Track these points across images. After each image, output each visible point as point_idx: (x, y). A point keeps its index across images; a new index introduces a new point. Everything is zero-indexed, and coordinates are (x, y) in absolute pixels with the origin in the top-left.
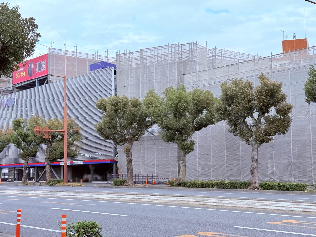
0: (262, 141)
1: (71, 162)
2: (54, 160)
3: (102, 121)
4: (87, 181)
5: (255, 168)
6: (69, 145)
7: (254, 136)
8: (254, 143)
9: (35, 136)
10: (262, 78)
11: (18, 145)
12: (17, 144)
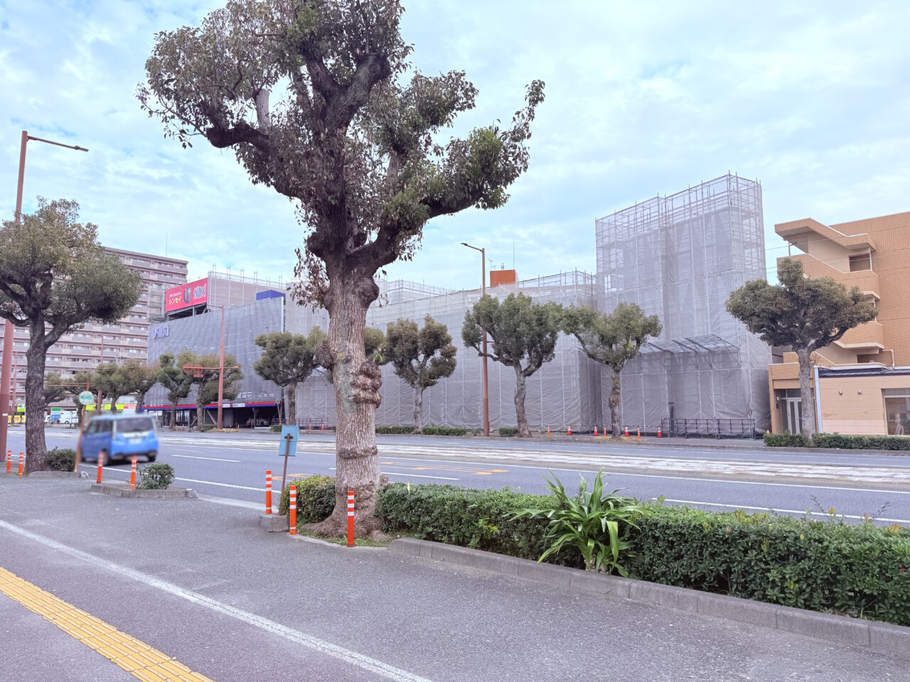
0: (426, 385)
1: (231, 404)
2: (207, 402)
3: (260, 358)
4: (249, 427)
5: (418, 412)
6: (225, 386)
7: (418, 379)
8: (418, 386)
9: (185, 374)
10: (428, 319)
11: (166, 384)
12: (164, 382)
